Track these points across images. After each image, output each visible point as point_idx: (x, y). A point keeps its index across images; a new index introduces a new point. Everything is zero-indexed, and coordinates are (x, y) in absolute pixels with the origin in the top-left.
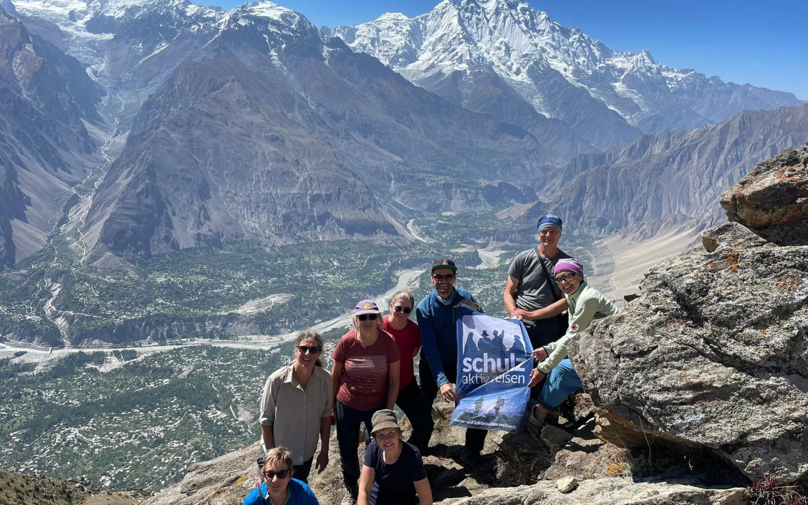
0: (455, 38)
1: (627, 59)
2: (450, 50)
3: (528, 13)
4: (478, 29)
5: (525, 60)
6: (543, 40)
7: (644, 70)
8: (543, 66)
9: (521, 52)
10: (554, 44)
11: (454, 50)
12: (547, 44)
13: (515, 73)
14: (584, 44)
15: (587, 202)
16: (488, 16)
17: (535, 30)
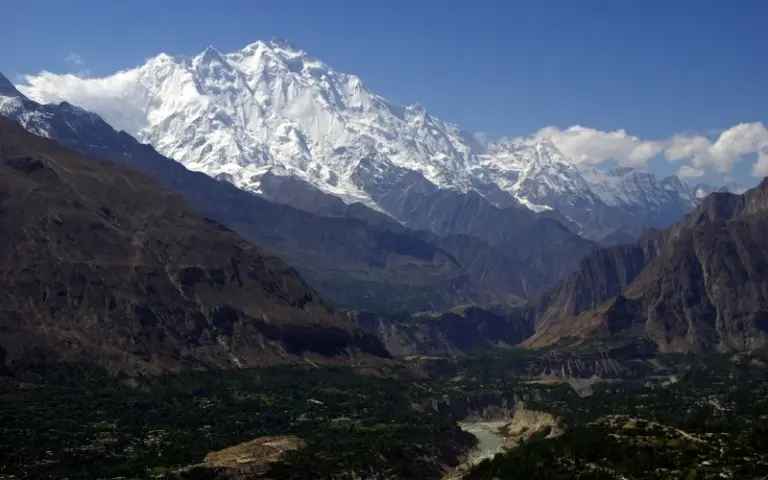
0: (198, 120)
1: (516, 155)
2: (195, 141)
3: (323, 77)
4: (235, 108)
5: (341, 158)
6: (364, 123)
7: (552, 171)
8: (382, 166)
9: (330, 145)
10: (385, 130)
11: (202, 141)
12: (372, 129)
13: (328, 182)
14: (435, 132)
15: (715, 288)
16: (251, 84)
17: (343, 107)
